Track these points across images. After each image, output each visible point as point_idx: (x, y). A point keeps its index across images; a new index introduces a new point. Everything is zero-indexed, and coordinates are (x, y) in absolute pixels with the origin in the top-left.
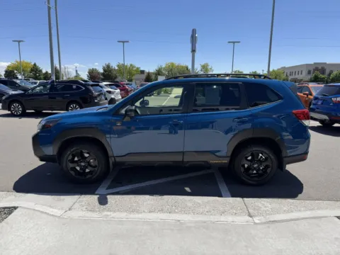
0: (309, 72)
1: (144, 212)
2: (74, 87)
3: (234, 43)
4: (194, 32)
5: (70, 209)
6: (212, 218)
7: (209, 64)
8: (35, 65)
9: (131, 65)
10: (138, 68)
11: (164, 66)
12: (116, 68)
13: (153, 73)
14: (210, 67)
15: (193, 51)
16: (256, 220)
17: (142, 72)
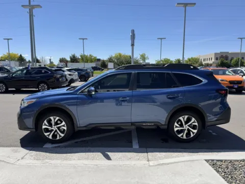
0: (217, 59)
1: (74, 159)
2: (43, 71)
3: (161, 39)
4: (133, 31)
5: (22, 158)
6: (121, 163)
7: (146, 54)
8: (21, 55)
9: (90, 55)
10: (95, 57)
11: (114, 56)
12: (80, 57)
13: (107, 61)
14: (146, 56)
15: (133, 45)
16: (151, 163)
17: (99, 60)
